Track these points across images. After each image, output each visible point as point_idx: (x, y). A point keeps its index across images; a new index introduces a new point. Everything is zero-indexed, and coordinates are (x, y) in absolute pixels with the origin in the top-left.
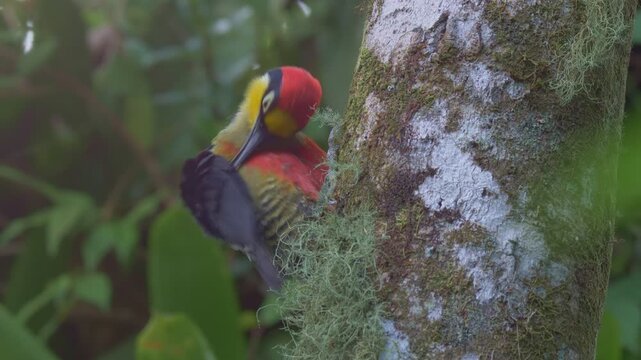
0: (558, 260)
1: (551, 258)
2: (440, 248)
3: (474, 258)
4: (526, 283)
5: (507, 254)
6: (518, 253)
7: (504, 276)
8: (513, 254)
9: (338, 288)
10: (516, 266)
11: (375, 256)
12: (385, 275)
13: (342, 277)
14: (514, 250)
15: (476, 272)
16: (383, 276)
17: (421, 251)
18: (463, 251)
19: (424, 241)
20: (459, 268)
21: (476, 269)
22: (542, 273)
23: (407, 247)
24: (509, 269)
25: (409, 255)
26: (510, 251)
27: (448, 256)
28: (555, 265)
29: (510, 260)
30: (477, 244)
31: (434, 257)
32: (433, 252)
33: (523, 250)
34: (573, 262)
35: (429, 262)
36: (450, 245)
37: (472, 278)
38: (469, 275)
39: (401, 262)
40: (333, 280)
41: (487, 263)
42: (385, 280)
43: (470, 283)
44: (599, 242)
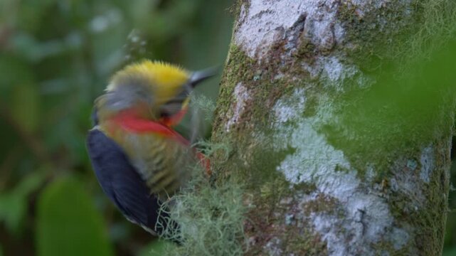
0: (400, 227)
1: (394, 225)
2: (299, 216)
3: (328, 225)
4: (372, 247)
5: (356, 222)
6: (366, 220)
7: (354, 241)
8: (361, 222)
9: (210, 251)
10: (364, 232)
11: (243, 223)
12: (252, 239)
13: (214, 240)
14: (362, 217)
15: (330, 236)
16: (250, 240)
17: (282, 219)
18: (318, 219)
19: (285, 210)
20: (315, 233)
21: (329, 234)
22: (386, 238)
23: (270, 215)
24: (358, 234)
25: (272, 222)
26: (358, 218)
27: (305, 223)
28: (397, 231)
29: (359, 227)
30: (330, 213)
31: (294, 223)
32: (293, 219)
33: (370, 218)
34: (413, 229)
35: (289, 228)
36: (307, 213)
37: (326, 242)
38: (323, 239)
39: (264, 228)
40: (207, 243)
41: (339, 229)
42: (251, 243)
43: (324, 247)
44: (434, 211)
